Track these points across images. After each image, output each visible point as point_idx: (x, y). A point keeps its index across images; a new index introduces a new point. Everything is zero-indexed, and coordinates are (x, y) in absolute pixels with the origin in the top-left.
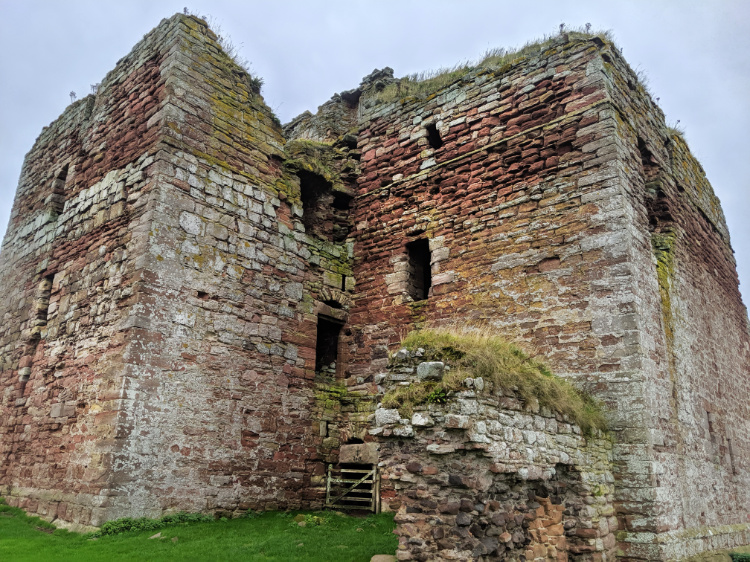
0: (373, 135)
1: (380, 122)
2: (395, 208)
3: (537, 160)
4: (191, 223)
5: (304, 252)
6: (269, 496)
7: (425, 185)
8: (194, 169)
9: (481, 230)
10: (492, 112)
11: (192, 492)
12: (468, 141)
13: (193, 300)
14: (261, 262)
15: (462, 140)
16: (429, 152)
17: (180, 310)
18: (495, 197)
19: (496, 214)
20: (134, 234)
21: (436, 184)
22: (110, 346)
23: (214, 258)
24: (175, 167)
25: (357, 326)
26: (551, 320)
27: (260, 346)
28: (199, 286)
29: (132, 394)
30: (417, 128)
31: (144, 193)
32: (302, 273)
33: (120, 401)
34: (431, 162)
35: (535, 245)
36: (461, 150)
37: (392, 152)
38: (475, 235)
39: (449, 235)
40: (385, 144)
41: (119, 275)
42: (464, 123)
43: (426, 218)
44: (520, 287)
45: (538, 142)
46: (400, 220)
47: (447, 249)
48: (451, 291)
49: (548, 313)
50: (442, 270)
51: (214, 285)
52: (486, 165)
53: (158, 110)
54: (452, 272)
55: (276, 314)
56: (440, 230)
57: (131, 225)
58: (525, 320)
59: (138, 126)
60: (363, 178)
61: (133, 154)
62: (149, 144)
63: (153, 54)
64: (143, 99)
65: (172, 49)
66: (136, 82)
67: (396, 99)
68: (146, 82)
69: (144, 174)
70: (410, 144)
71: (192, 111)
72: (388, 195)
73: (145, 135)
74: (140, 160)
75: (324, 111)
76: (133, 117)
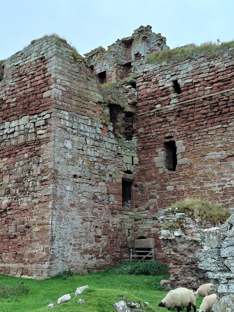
0: (144, 80)
1: (148, 74)
2: (158, 123)
3: (226, 108)
4: (69, 144)
5: (114, 148)
6: (107, 263)
7: (173, 113)
8: (67, 118)
9: (200, 139)
10: (206, 79)
11: (78, 262)
12: (194, 92)
13: (72, 179)
14: (97, 157)
15: (191, 91)
16: (174, 95)
17: (67, 185)
18: (206, 124)
19: (207, 132)
20: (45, 151)
21: (179, 113)
22: (40, 202)
23: (78, 159)
24: (60, 118)
25: (140, 183)
26: (231, 185)
27: (99, 197)
28: (73, 173)
29: (54, 222)
30: (168, 81)
31: (48, 132)
32: (114, 159)
33: (50, 226)
34: (175, 101)
35: (224, 149)
36: (190, 96)
37: (155, 92)
38: (197, 142)
39: (185, 140)
40: (151, 87)
41: (39, 169)
42: (192, 82)
43: (173, 130)
44: (218, 169)
45: (226, 99)
46: (161, 129)
47: (184, 147)
48: (186, 168)
49: (229, 181)
50: (182, 158)
51: (79, 171)
52: (203, 106)
53: (49, 90)
54: (187, 159)
55: (104, 181)
56: (181, 137)
57: (42, 147)
58: (220, 184)
59: (36, 95)
60: (140, 104)
61: (36, 110)
62: (46, 106)
63: (41, 56)
64: (38, 80)
65: (53, 58)
66: (31, 69)
67: (156, 63)
68: (38, 71)
69: (45, 122)
70: (165, 89)
71: (64, 89)
72: (154, 115)
73: (42, 101)
74: (42, 114)
75: (111, 50)
76: (33, 89)
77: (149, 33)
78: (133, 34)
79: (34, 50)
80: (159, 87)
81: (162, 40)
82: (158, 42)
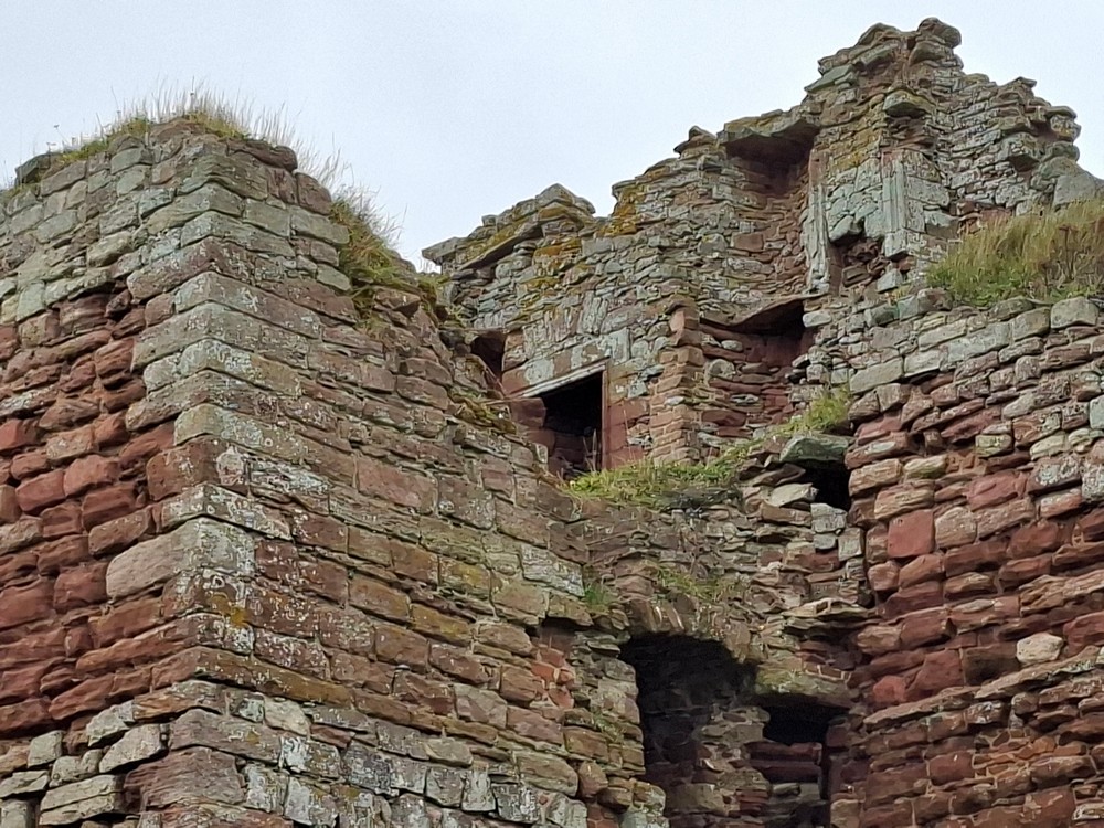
0: (916, 445)
1: (947, 392)
2: (1037, 784)
8: (296, 757)
24: (242, 760)
37: (1006, 533)
40: (974, 492)
53: (152, 532)
59: (53, 573)
60: (883, 633)
61: (52, 692)
62: (129, 664)
63: (94, 277)
64: (67, 462)
65: (186, 290)
66: (15, 375)
67: (1008, 305)
68: (73, 392)
69: (120, 792)
70: (1084, 508)
71: (274, 525)
72: (1000, 723)
73: (101, 621)
74: (96, 728)
75: (644, 211)
76: (28, 528)
77: (941, 76)
78: (812, 91)
79: (43, 232)
80: (1037, 494)
81: (1041, 129)
82: (1015, 144)
